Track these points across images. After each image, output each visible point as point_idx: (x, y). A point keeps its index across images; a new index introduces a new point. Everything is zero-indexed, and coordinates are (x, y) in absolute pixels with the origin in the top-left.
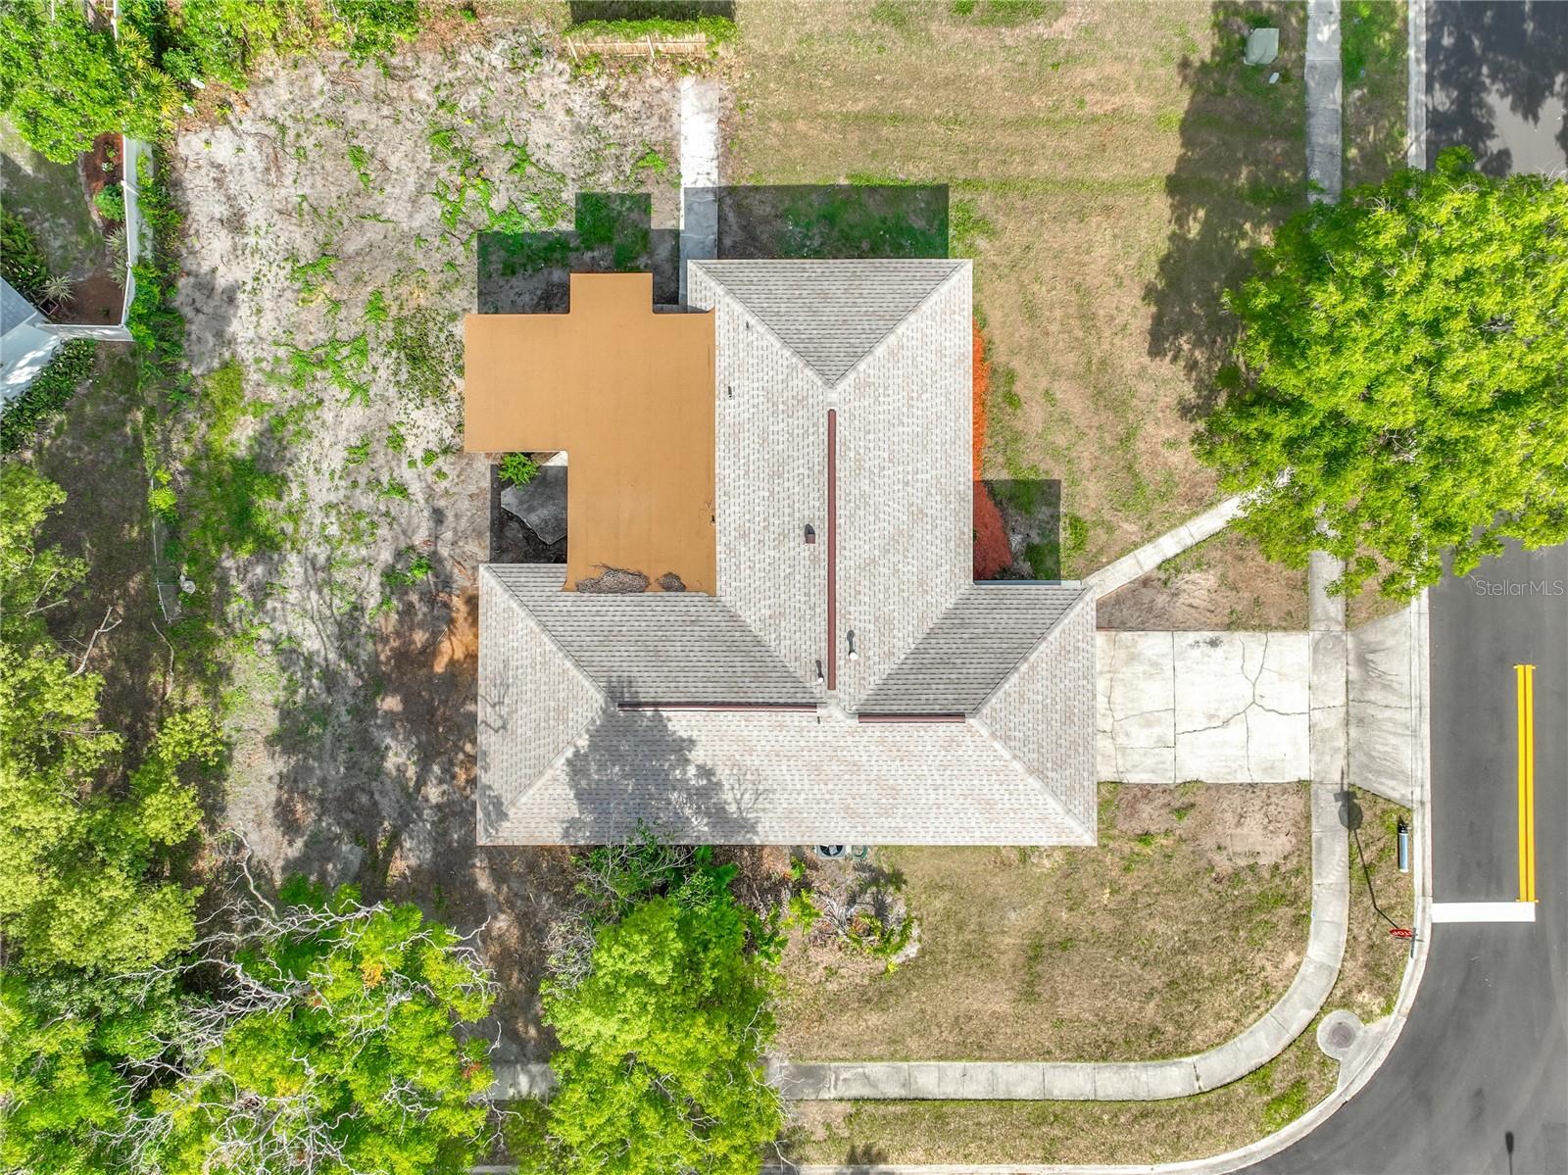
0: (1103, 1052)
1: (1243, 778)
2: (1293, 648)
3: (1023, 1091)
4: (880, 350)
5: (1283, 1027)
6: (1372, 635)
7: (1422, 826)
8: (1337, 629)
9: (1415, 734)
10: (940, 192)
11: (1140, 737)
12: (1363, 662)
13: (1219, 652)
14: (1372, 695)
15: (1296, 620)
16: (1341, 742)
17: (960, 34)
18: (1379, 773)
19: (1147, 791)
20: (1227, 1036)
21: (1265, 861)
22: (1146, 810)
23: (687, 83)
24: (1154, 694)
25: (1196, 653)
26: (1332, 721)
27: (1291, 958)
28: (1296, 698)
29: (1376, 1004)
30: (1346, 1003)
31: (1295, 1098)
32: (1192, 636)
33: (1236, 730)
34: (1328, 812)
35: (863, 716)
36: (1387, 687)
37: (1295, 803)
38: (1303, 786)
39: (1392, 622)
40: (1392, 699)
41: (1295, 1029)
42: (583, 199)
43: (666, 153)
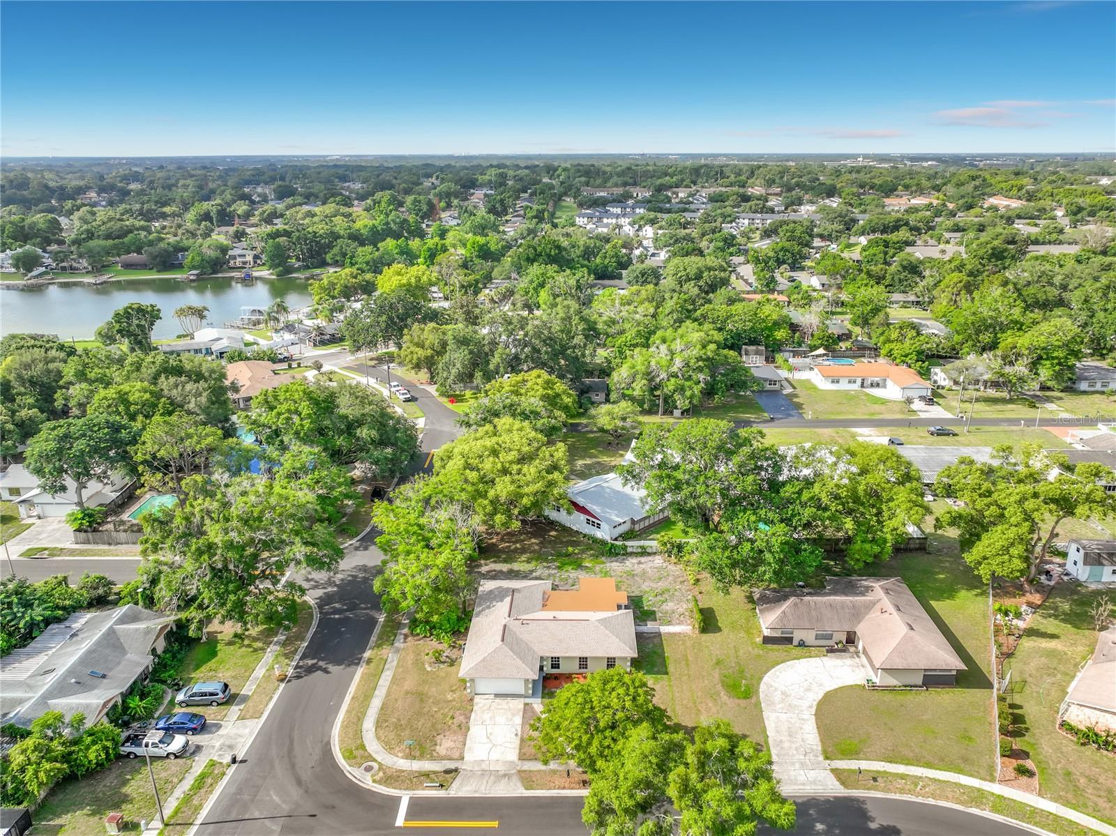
0: (384, 707)
1: (468, 742)
2: (513, 756)
3: (377, 692)
4: (607, 632)
5: (377, 753)
6: (515, 779)
7: (441, 793)
8: (518, 768)
9: (475, 791)
10: (666, 673)
11: (487, 716)
12: (505, 775)
13: (513, 736)
14: (492, 778)
15: (523, 757)
16: (476, 768)
17: (717, 676)
18: (463, 780)
19: (469, 718)
20: (378, 738)
21: (438, 747)
22: (462, 718)
23: (690, 627)
24: (501, 719)
25: (513, 730)
26: (484, 766)
27: (400, 755)
28: (494, 756)
29: (377, 778)
30: (380, 769)
31: (349, 756)
32: (519, 729)
33: (485, 740)
34: (451, 765)
35: (505, 626)
36: (495, 782)
37: (456, 755)
38: (463, 759)
39: (519, 784)
40: (490, 784)
41: (375, 756)
42: (654, 611)
43: (670, 623)
